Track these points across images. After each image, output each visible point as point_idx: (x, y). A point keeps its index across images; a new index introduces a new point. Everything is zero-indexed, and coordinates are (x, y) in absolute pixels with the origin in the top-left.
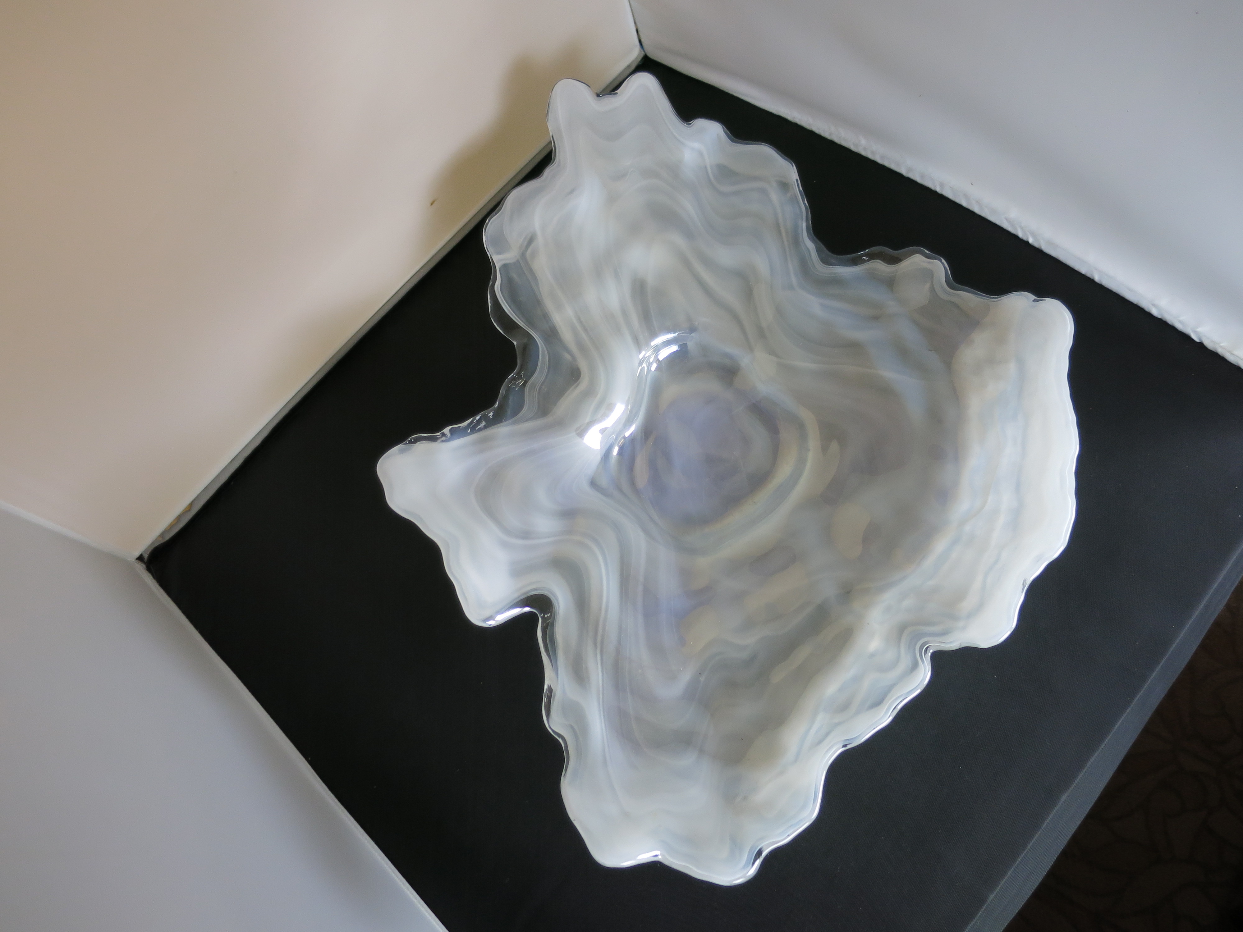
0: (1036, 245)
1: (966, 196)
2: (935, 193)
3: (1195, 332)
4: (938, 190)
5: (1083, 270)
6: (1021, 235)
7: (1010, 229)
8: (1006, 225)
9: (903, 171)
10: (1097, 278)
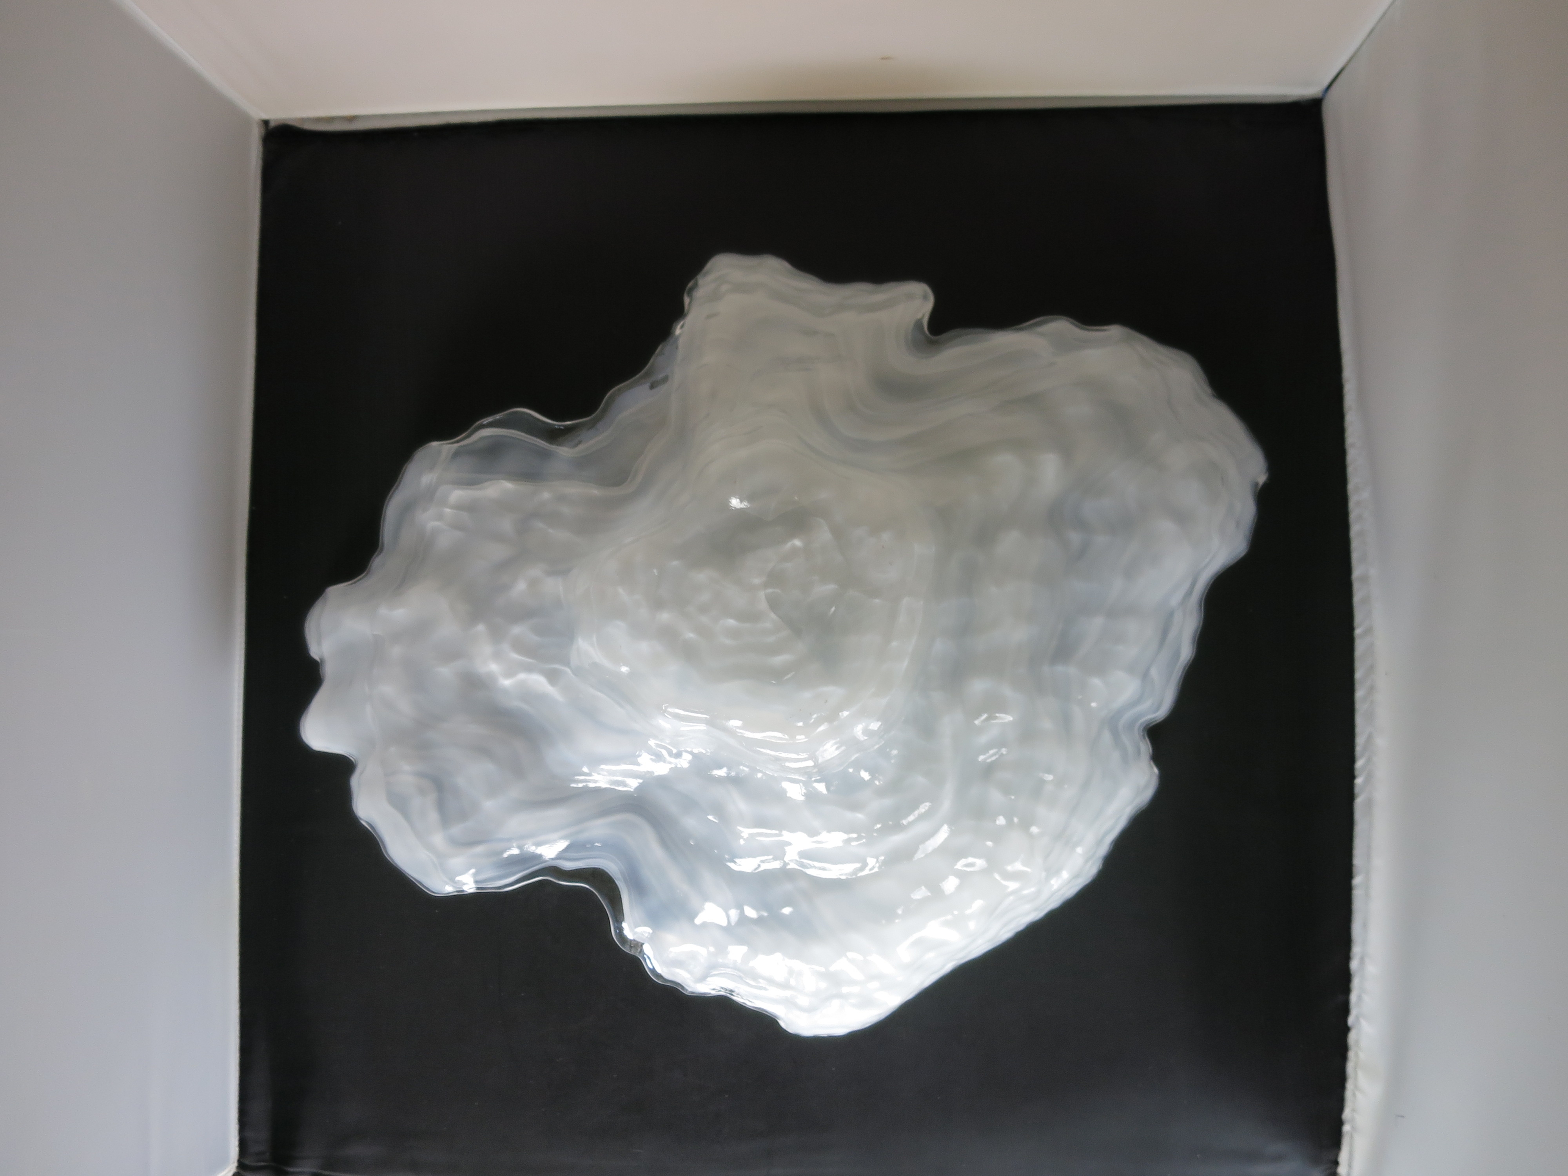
0: (1357, 790)
1: (1371, 669)
2: (1350, 628)
3: (1357, 1018)
4: (1358, 632)
5: (1358, 860)
6: (1359, 764)
7: (1358, 749)
8: (1360, 741)
9: (1357, 572)
10: (1357, 881)
